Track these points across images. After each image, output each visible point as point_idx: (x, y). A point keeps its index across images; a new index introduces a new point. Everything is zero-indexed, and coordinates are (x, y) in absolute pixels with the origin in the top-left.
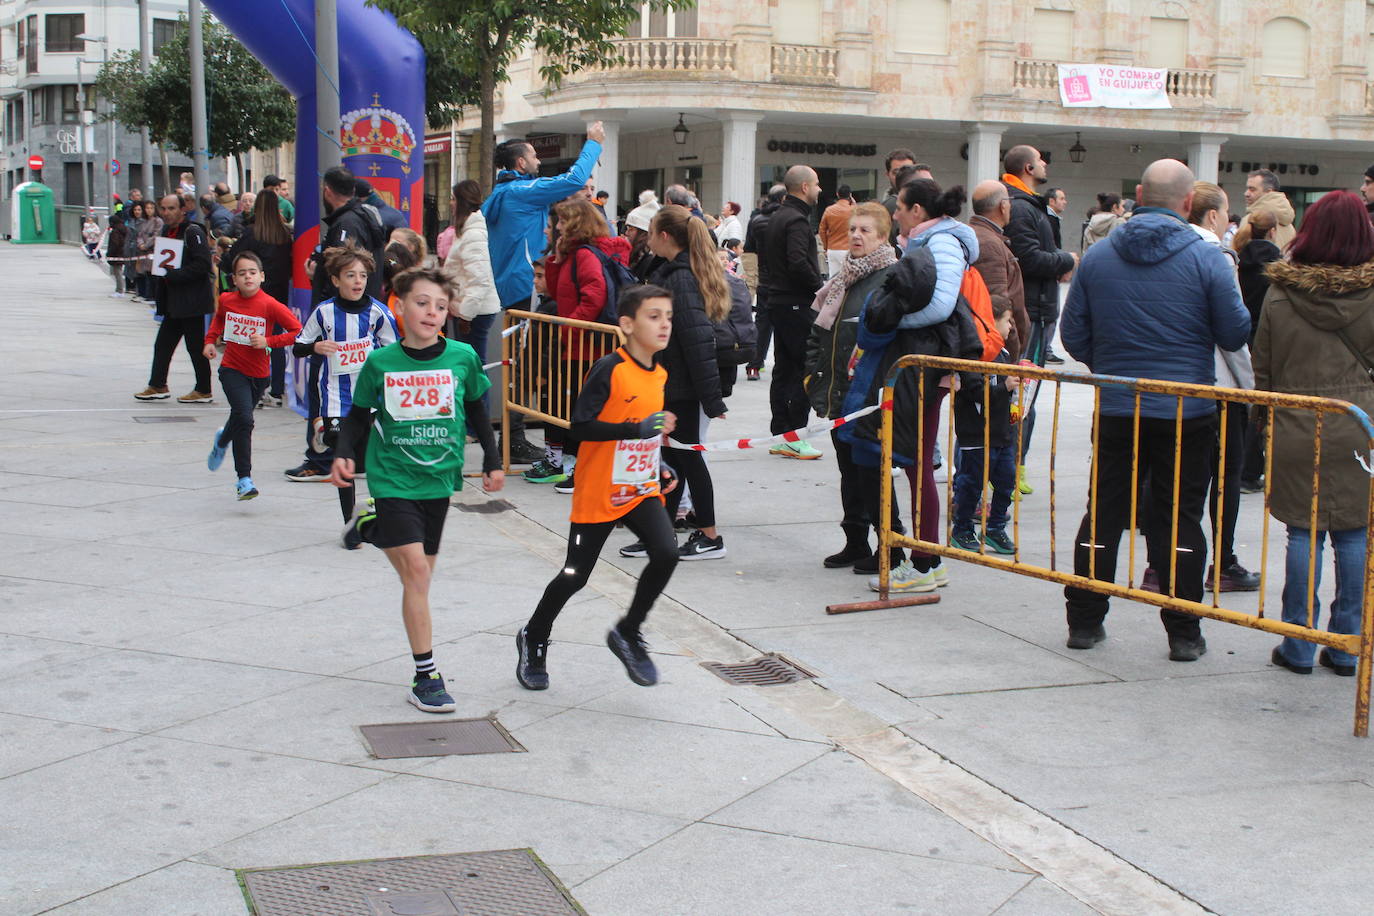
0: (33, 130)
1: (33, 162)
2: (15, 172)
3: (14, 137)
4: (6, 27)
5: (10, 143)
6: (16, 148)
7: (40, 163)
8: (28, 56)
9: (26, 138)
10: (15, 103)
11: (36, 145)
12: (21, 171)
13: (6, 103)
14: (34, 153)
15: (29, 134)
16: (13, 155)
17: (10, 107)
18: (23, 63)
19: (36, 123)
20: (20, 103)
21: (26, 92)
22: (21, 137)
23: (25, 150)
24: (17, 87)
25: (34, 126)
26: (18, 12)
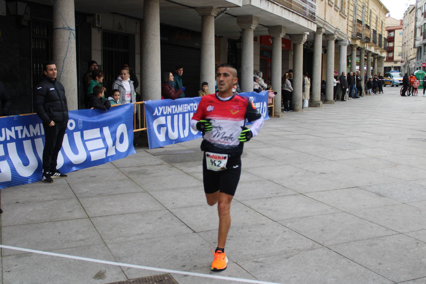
0: (424, 56)
1: (423, 65)
2: (418, 68)
3: (419, 58)
4: (418, 28)
5: (418, 60)
6: (419, 61)
7: (425, 65)
8: (423, 35)
9: (422, 59)
10: (419, 49)
11: (424, 60)
12: (420, 68)
13: (417, 49)
14: (423, 63)
15: (423, 57)
16: (418, 63)
17: (418, 50)
18: (422, 37)
19: (425, 54)
20: (421, 49)
21: (422, 45)
22: (420, 58)
23: (421, 62)
24: (420, 44)
25: (424, 55)
26: (421, 23)
